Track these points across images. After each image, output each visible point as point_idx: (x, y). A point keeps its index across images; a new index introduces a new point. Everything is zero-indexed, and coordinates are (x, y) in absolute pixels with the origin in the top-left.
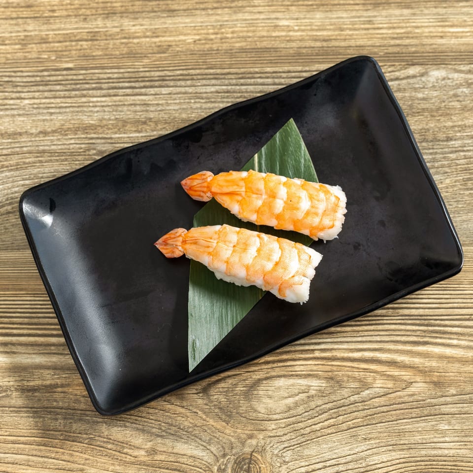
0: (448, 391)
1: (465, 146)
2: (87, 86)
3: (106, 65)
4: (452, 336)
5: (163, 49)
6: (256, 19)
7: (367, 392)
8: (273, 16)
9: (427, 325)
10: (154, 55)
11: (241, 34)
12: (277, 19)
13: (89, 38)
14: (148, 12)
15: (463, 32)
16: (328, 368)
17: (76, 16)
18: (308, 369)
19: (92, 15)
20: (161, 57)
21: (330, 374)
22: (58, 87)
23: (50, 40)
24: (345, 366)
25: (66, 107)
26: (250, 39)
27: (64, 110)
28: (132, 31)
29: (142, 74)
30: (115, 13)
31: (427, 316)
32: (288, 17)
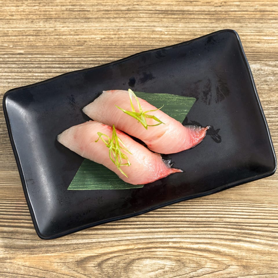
0: (252, 272)
1: (270, 115)
2: (32, 65)
3: (45, 52)
4: (256, 237)
5: (81, 43)
6: (141, 26)
7: (201, 270)
8: (152, 24)
9: (241, 229)
10: (75, 47)
11: (131, 36)
12: (154, 26)
13: (35, 34)
14: (72, 18)
15: (272, 40)
16: (177, 254)
17: (26, 19)
18: (164, 254)
19: (37, 19)
20: (79, 48)
21: (178, 257)
22: (14, 66)
23: (10, 34)
24: (188, 253)
25: (18, 79)
26: (136, 39)
27: (17, 81)
28: (62, 30)
29: (67, 59)
30: (52, 19)
31: (241, 223)
32: (161, 25)
